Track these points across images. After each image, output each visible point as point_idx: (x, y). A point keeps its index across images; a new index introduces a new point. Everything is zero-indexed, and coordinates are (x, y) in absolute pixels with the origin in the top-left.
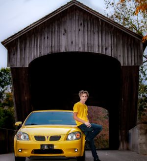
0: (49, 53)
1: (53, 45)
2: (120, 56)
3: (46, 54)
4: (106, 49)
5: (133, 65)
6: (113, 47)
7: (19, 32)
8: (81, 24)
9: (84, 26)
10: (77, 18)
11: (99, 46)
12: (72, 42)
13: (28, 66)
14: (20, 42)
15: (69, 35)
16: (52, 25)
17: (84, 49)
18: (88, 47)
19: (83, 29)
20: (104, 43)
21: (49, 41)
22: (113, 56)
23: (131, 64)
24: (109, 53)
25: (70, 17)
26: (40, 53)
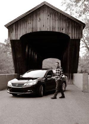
0: (31, 32)
1: (33, 27)
2: (70, 33)
3: (29, 32)
4: (62, 30)
5: (77, 38)
6: (66, 29)
7: (14, 20)
8: (49, 16)
9: (50, 16)
10: (46, 12)
11: (58, 28)
12: (44, 26)
13: (19, 39)
14: (15, 26)
15: (42, 22)
16: (33, 16)
17: (50, 29)
18: (52, 28)
19: (49, 18)
20: (61, 26)
21: (31, 25)
22: (66, 34)
23: (76, 38)
24: (64, 32)
25: (43, 12)
26: (26, 32)
